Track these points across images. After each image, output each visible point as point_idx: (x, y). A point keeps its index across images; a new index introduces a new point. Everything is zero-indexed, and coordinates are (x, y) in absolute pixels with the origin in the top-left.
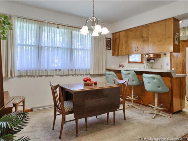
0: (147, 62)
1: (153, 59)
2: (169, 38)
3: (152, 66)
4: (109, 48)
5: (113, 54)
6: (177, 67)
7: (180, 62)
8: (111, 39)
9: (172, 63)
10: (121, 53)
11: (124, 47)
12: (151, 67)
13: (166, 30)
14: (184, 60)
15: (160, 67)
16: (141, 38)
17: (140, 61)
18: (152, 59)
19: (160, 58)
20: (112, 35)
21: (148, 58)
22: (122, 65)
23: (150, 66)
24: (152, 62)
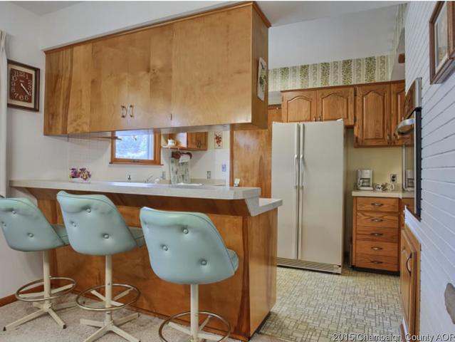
0: (172, 162)
1: (189, 154)
2: (239, 72)
3: (184, 173)
4: (31, 105)
5: (49, 130)
6: (247, 175)
7: (254, 163)
8: (37, 70)
9: (235, 166)
10: (75, 124)
11: (86, 104)
12: (183, 176)
13: (228, 44)
14: (263, 156)
15: (205, 177)
16: (144, 73)
17: (151, 158)
18: (186, 152)
19: (206, 150)
20: (44, 56)
21: (175, 151)
22: (83, 170)
23: (180, 174)
24: (183, 161)
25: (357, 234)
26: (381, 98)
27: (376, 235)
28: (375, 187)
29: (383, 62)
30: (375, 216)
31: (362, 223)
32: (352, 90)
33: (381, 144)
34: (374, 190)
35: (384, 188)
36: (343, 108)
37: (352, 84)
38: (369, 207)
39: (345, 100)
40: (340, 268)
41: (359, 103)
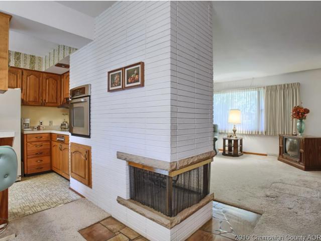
25: (27, 155)
26: (38, 79)
27: (39, 154)
28: (33, 128)
29: (40, 60)
30: (38, 143)
31: (31, 148)
32: (20, 71)
33: (38, 104)
34: (33, 130)
35: (39, 128)
36: (14, 81)
37: (21, 67)
38: (34, 139)
39: (16, 76)
40: (20, 177)
41: (24, 79)
